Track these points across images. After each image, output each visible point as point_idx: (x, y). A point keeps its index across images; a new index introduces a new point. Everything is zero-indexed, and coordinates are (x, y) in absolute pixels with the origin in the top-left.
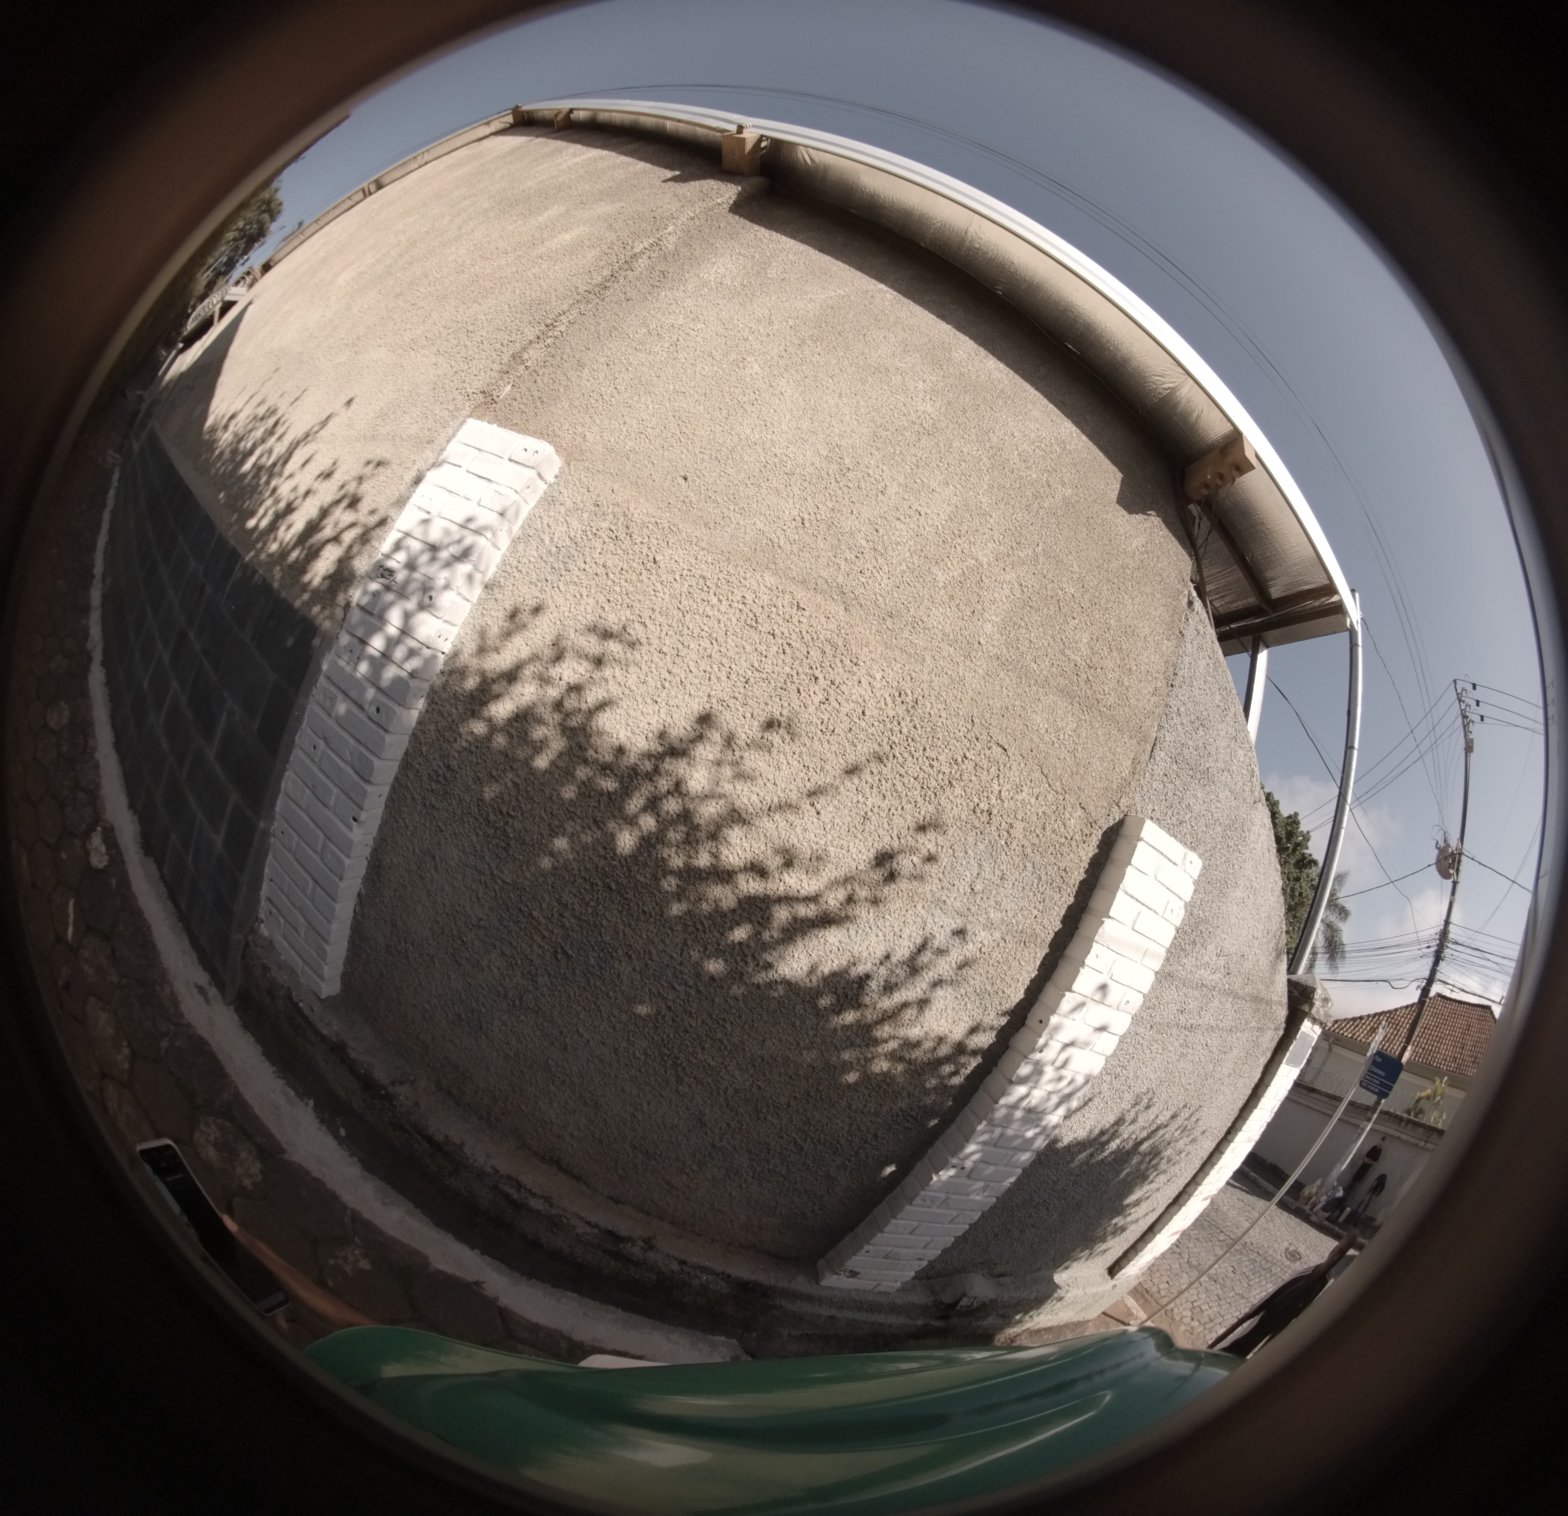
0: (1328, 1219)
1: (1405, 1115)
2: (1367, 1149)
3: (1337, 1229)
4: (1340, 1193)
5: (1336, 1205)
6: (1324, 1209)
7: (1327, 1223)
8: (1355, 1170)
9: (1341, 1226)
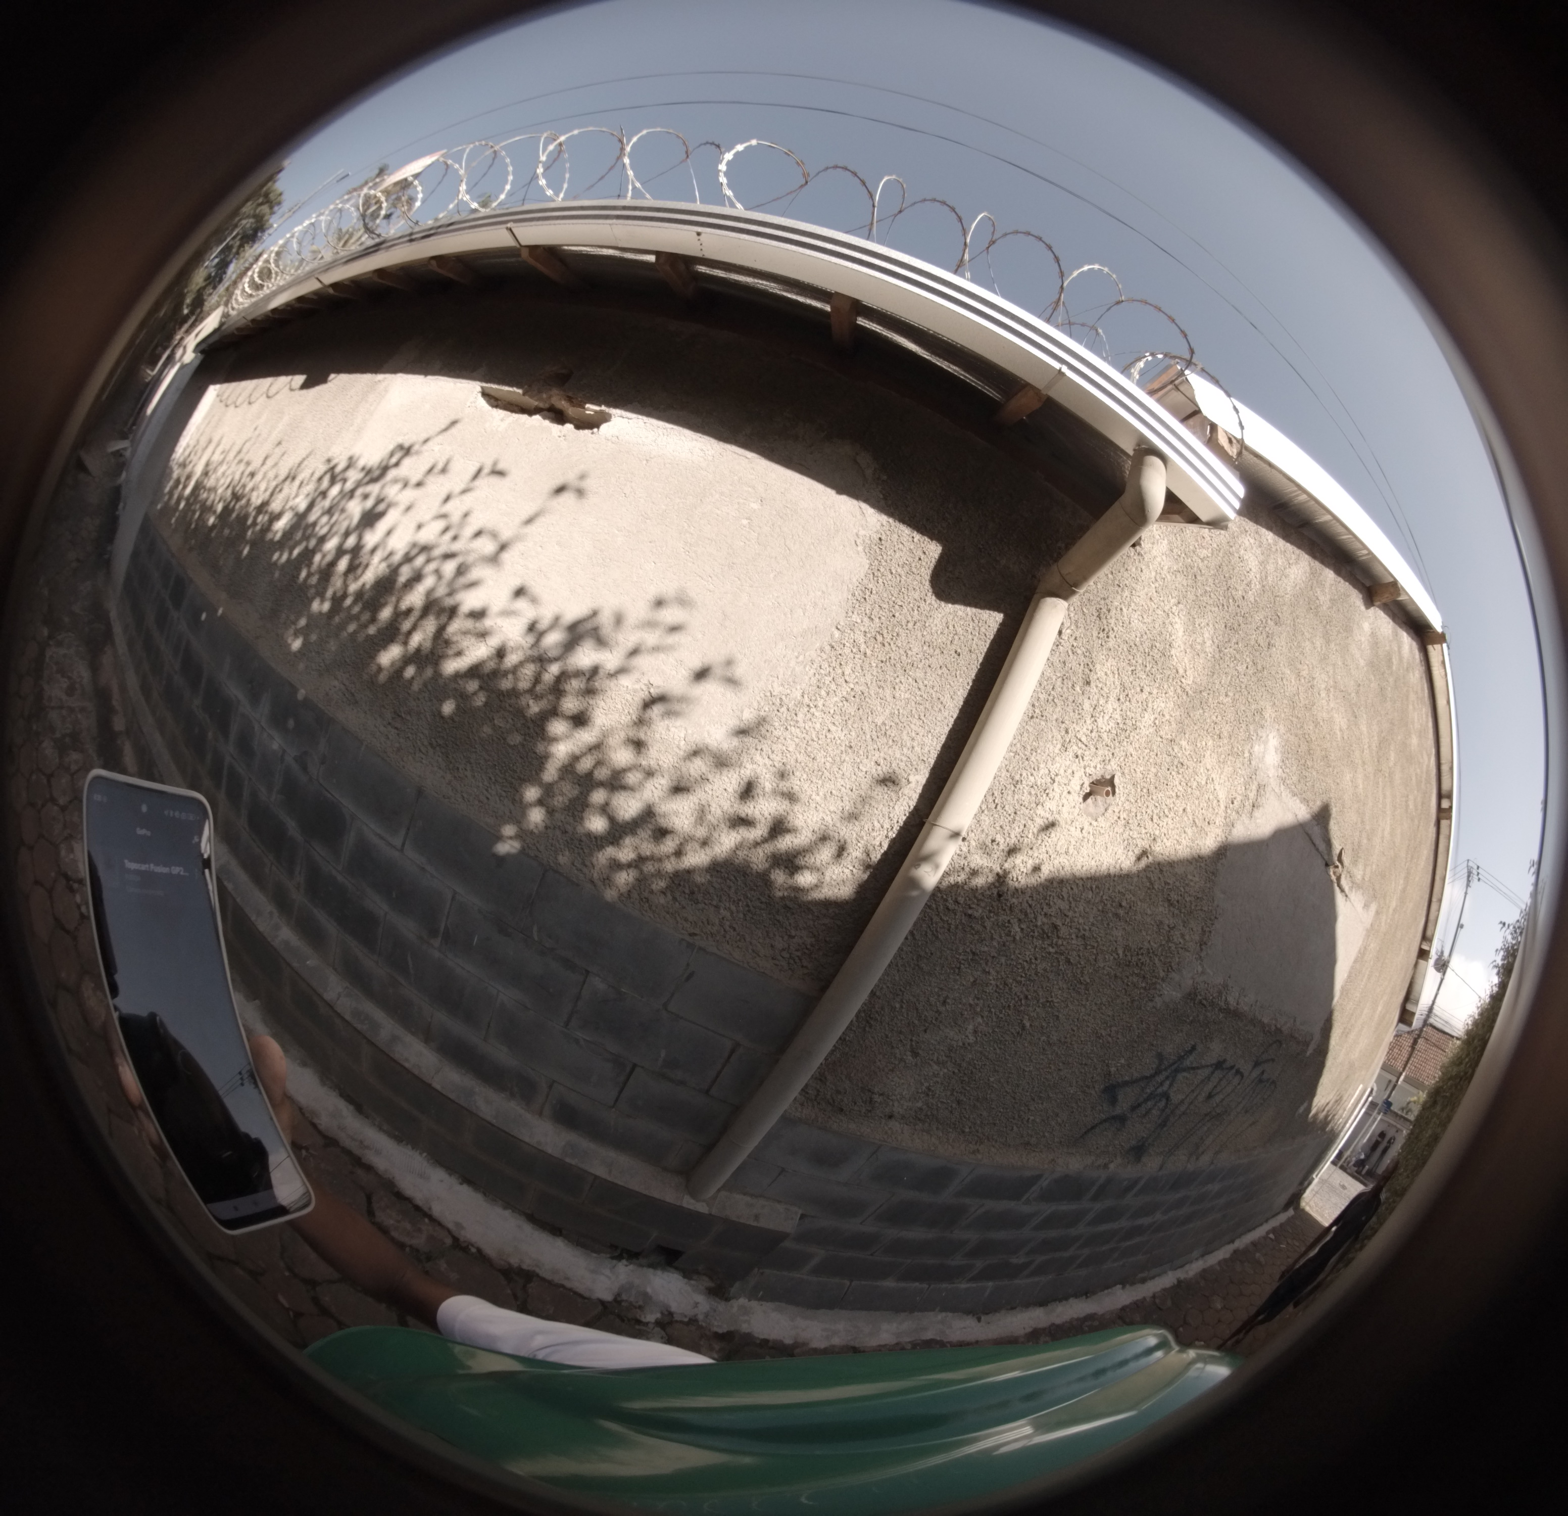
0: (1356, 1172)
1: (1400, 1113)
3: (1359, 1177)
6: (1354, 1165)
7: (1355, 1174)
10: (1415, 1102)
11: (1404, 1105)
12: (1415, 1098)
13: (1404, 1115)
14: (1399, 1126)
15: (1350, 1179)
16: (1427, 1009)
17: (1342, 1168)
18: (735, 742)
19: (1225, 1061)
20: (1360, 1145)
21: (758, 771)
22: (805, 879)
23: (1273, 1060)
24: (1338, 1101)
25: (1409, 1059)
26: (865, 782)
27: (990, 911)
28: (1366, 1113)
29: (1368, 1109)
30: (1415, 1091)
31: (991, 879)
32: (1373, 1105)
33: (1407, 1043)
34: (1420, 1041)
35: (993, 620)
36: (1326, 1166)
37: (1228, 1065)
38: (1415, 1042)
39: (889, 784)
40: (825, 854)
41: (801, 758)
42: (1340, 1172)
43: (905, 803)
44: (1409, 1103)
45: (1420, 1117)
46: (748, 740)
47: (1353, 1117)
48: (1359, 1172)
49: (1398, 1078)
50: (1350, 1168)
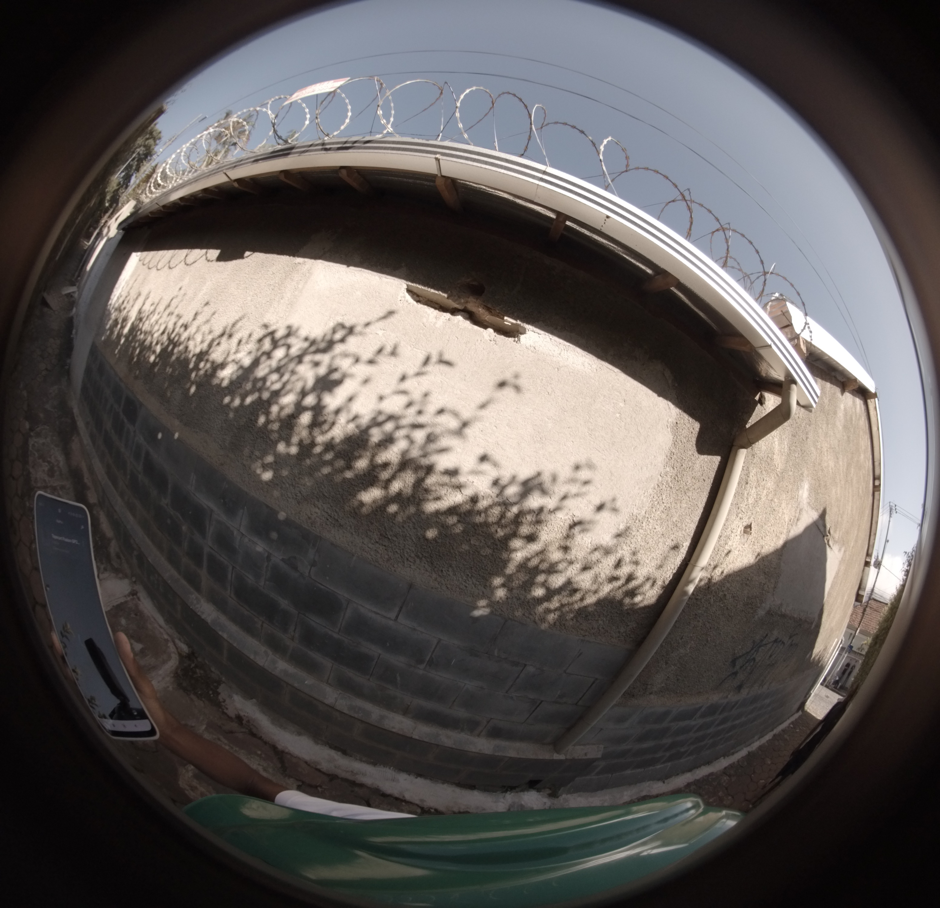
0: (834, 687)
1: (857, 651)
2: (845, 664)
3: (837, 690)
4: (837, 679)
5: (836, 683)
6: (833, 684)
7: (834, 689)
8: (842, 671)
9: (838, 690)
10: (865, 644)
11: (860, 646)
12: (866, 642)
13: (859, 652)
14: (857, 659)
15: (831, 692)
16: (870, 590)
17: (827, 687)
18: (615, 541)
19: (778, 638)
20: (836, 672)
21: (624, 553)
22: (638, 599)
23: (797, 634)
24: (825, 649)
25: (861, 620)
26: (666, 549)
27: (704, 595)
28: (839, 654)
29: (840, 651)
30: (865, 637)
31: (706, 581)
32: (843, 649)
33: (860, 611)
34: (868, 609)
35: (717, 459)
36: (818, 685)
37: (779, 640)
38: (865, 610)
39: (676, 549)
40: (648, 585)
41: (643, 544)
42: (825, 688)
43: (681, 556)
44: (862, 645)
45: (868, 653)
46: (621, 539)
47: (832, 657)
48: (835, 688)
49: (856, 632)
50: (830, 686)
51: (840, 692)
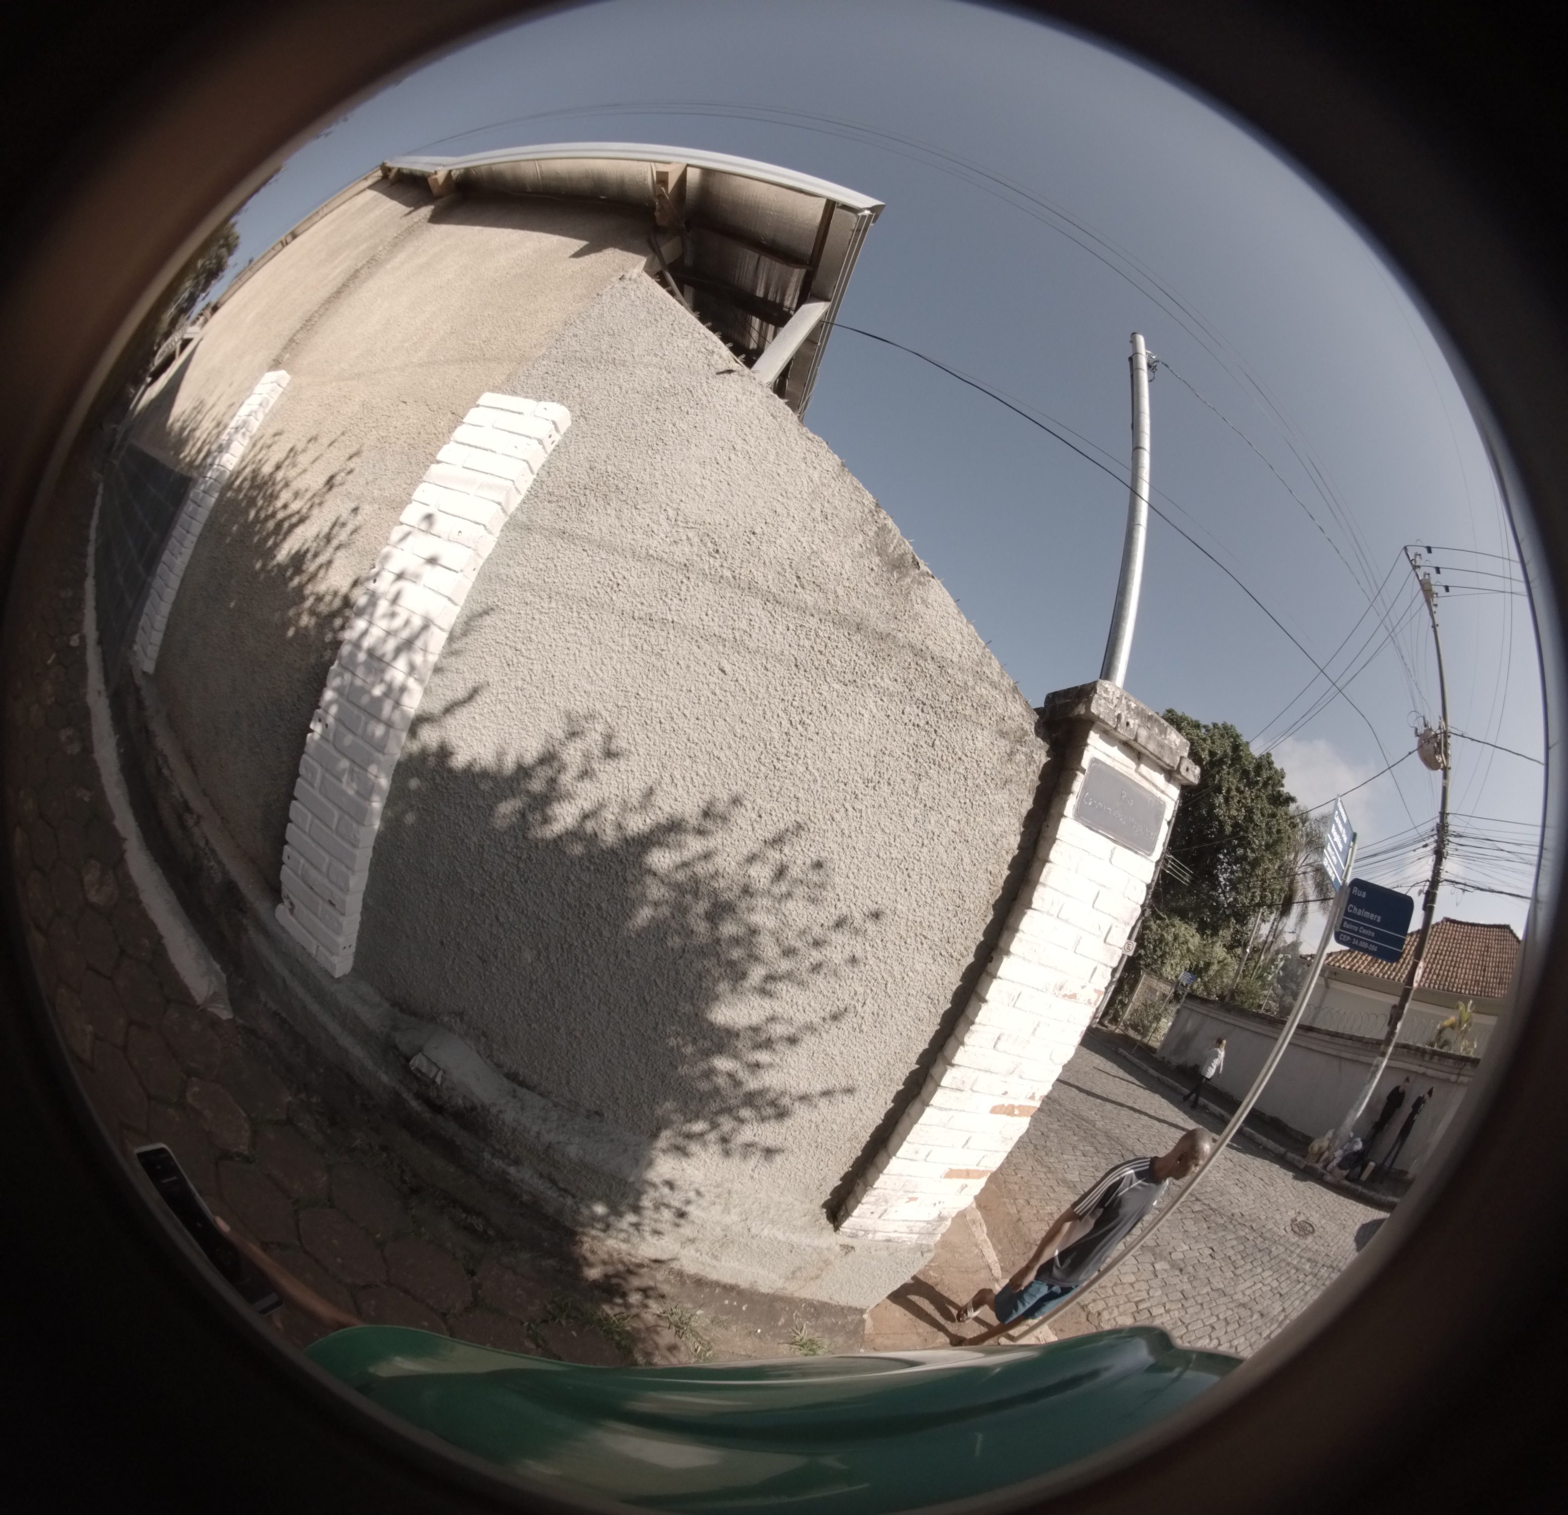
0: (1347, 1178)
1: (1427, 1047)
4: (1359, 1146)
6: (1340, 1166)
10: (1452, 1026)
12: (1453, 1019)
13: (1436, 1048)
50: (1331, 1172)
51: (1372, 1194)
